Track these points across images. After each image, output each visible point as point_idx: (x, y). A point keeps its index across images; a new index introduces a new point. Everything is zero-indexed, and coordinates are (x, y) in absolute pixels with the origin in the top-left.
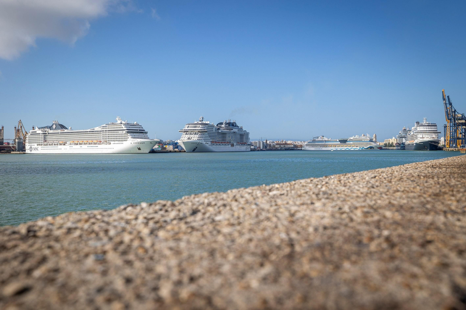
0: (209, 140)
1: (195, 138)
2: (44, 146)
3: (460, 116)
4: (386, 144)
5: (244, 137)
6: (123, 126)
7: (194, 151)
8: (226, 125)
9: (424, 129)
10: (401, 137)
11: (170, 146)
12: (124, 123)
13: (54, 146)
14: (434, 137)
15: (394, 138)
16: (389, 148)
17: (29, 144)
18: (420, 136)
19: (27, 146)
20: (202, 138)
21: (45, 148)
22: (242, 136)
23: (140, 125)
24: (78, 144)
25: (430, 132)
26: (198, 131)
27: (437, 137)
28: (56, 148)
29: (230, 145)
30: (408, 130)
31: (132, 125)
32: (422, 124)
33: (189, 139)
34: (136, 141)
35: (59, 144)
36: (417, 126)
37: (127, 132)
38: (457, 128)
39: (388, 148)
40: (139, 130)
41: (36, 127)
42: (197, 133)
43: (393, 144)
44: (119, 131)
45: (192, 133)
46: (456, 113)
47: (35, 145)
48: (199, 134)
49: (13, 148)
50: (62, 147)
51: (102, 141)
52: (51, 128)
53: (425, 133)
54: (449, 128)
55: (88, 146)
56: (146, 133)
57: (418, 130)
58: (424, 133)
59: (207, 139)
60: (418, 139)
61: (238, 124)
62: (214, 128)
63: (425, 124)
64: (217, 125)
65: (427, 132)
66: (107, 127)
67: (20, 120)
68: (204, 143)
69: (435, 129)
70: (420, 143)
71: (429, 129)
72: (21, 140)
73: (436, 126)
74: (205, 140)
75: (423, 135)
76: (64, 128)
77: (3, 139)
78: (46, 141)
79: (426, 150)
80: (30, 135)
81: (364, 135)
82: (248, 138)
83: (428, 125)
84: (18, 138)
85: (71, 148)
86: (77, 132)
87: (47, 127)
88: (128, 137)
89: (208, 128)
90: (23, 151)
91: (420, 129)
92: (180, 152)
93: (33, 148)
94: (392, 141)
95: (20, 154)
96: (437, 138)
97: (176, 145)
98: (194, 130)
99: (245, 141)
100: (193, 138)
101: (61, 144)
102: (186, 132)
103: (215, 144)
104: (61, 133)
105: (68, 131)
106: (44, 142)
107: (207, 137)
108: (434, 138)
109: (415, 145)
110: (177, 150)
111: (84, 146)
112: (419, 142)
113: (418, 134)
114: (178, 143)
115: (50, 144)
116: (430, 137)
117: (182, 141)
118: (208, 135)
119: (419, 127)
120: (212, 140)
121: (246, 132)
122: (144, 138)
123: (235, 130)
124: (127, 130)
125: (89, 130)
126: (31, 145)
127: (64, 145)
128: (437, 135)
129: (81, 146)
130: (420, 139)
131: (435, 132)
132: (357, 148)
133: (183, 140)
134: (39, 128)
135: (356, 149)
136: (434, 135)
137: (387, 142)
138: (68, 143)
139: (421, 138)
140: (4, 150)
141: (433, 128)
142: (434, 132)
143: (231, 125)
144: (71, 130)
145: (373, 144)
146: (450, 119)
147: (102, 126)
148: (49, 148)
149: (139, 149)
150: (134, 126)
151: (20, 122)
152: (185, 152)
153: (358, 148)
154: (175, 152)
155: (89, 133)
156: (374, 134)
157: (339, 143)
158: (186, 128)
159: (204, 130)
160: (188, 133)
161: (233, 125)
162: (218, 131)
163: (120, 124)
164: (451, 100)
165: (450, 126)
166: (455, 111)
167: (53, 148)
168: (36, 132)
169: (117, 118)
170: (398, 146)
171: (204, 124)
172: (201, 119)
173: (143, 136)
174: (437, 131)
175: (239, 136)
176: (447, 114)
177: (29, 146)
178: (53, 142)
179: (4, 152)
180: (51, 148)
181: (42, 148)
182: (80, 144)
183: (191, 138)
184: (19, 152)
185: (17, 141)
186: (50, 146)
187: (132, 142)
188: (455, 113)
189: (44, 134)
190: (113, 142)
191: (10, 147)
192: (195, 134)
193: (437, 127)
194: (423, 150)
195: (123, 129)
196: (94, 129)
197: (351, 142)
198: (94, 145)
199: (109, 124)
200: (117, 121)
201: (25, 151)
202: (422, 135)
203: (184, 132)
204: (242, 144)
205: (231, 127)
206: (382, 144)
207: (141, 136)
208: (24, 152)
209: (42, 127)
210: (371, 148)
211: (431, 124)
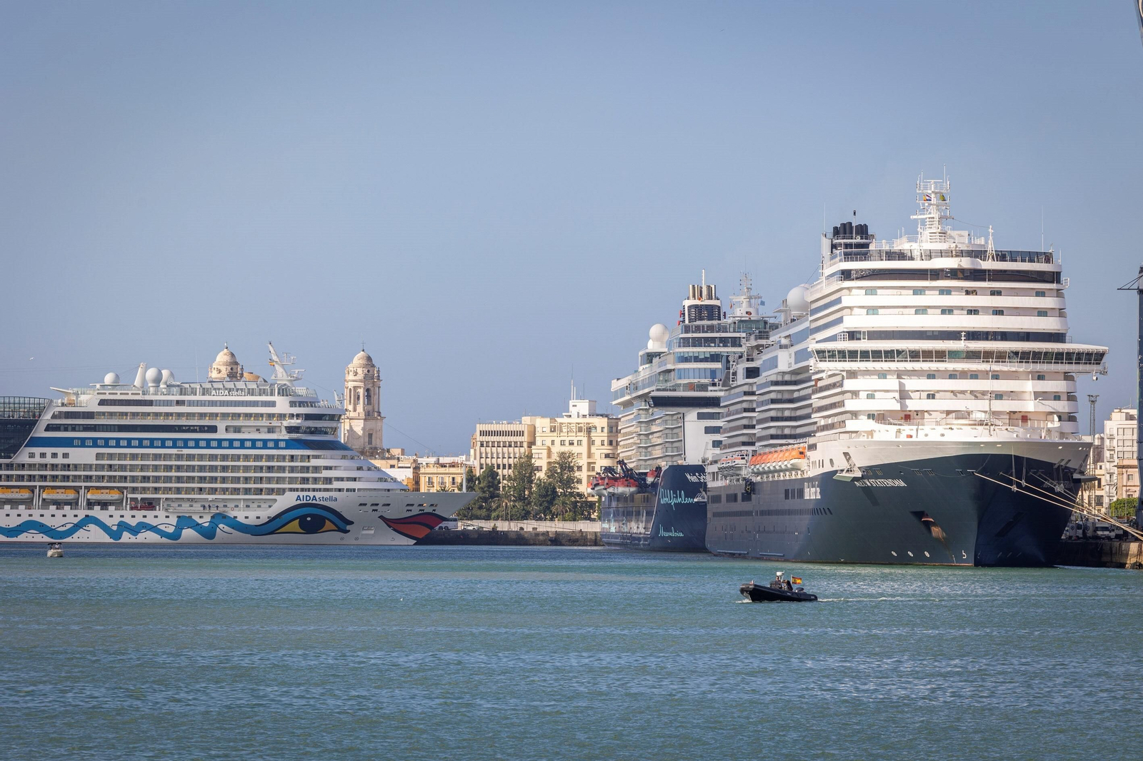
4: (491, 474)
9: (921, 310)
10: (660, 402)
14: (1030, 406)
16: (529, 526)
18: (873, 390)
25: (987, 356)
27: (1063, 406)
30: (740, 313)
32: (901, 256)
36: (846, 275)
39: (513, 526)
43: (569, 482)
53: (928, 355)
57: (850, 323)
58: (915, 355)
60: (851, 425)
63: (930, 255)
65: (954, 355)
69: (1042, 313)
70: (870, 471)
71: (973, 311)
73: (1054, 277)
75: (911, 384)
79: (940, 555)
81: (234, 363)
83: (966, 263)
91: (872, 310)
94: (557, 449)
96: (1055, 423)
108: (1025, 418)
109: (812, 494)
112: (862, 460)
113: (852, 374)
116: (978, 408)
119: (871, 291)
128: (1059, 386)
130: (871, 425)
131: (1037, 356)
132: (150, 517)
135: (135, 531)
136: (1029, 386)
137: (505, 459)
139: (880, 417)
142: (1024, 356)
153: (164, 519)
156: (358, 360)
170: (626, 510)
174: (1058, 337)
193: (1059, 294)
194: (903, 562)
197: (83, 443)
202: (892, 383)
210: (314, 519)
211: (1002, 257)
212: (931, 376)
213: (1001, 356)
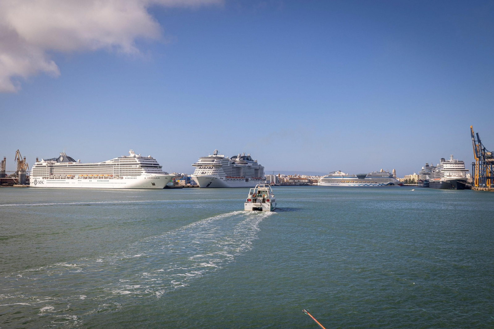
0: (224, 175)
1: (209, 173)
2: (50, 180)
3: (489, 154)
4: (407, 180)
5: (259, 172)
6: (137, 160)
7: (208, 186)
8: (240, 159)
9: (451, 166)
10: (424, 174)
11: (182, 180)
12: (138, 156)
13: (61, 180)
15: (415, 174)
16: (410, 185)
17: (33, 177)
18: (447, 174)
19: (32, 180)
20: (217, 172)
21: (51, 182)
22: (256, 170)
23: (154, 159)
24: (88, 178)
26: (213, 166)
27: (465, 175)
28: (63, 182)
29: (245, 180)
30: (431, 166)
31: (146, 159)
32: (449, 161)
33: (203, 173)
34: (150, 176)
35: (66, 178)
36: (444, 163)
37: (141, 166)
38: (486, 166)
39: (409, 185)
40: (154, 164)
41: (42, 159)
42: (211, 168)
43: (414, 181)
44: (132, 165)
45: (206, 168)
46: (486, 151)
47: (40, 179)
48: (214, 168)
49: (15, 181)
50: (70, 181)
51: (114, 176)
52: (57, 160)
53: (452, 170)
54: (478, 166)
55: (98, 180)
56: (160, 167)
57: (444, 168)
58: (451, 170)
59: (222, 173)
60: (445, 177)
61: (253, 158)
62: (229, 162)
63: (452, 161)
64: (231, 159)
65: (454, 170)
66: (120, 161)
67: (18, 150)
68: (219, 178)
69: (463, 166)
70: (447, 181)
71: (456, 166)
72: (24, 172)
73: (464, 163)
74: (220, 175)
75: (450, 173)
76: (72, 161)
77: (4, 171)
78: (52, 174)
79: (454, 188)
80: (35, 167)
81: (382, 170)
82: (262, 173)
83: (455, 162)
84: (21, 170)
85: (79, 182)
86: (87, 165)
87: (54, 159)
88: (142, 171)
89: (223, 162)
90: (26, 184)
91: (446, 166)
92: (193, 187)
93: (38, 181)
94: (413, 178)
95: (23, 187)
96: (464, 176)
97: (188, 180)
98: (208, 164)
99: (259, 176)
100: (207, 172)
101: (68, 178)
102: (200, 166)
103: (230, 179)
104: (69, 166)
105: (76, 164)
106: (50, 175)
107: (222, 172)
108: (461, 176)
109: (441, 183)
110: (189, 185)
111: (93, 180)
112: (446, 180)
113: (445, 172)
114: (192, 178)
115: (57, 177)
116: (457, 175)
117: (196, 176)
118: (223, 170)
119: (446, 165)
120: (226, 175)
121: (261, 167)
122: (158, 173)
123: (250, 164)
124: (141, 164)
125: (99, 163)
126: (36, 178)
127: (72, 178)
128: (465, 173)
129: (90, 180)
130: (447, 177)
131: (462, 170)
132: (376, 184)
133: (196, 174)
134: (45, 161)
135: (375, 185)
136: (462, 173)
137: (408, 179)
138: (76, 176)
139: (447, 176)
140: (6, 182)
141: (461, 166)
142: (461, 170)
143: (246, 159)
144: (80, 163)
145: (393, 181)
146: (479, 158)
147: (114, 159)
148: (55, 182)
149: (154, 184)
150: (148, 159)
151: (18, 152)
152: (198, 187)
153: (378, 184)
154: (188, 187)
155: (100, 167)
156: (394, 170)
157: (357, 178)
158: (200, 162)
159: (219, 164)
160: (202, 168)
161: (248, 159)
162: (233, 165)
163: (133, 157)
164: (480, 137)
165: (479, 165)
166: (485, 149)
167: (60, 182)
168: (42, 164)
169: (130, 152)
170: (420, 183)
171: (218, 158)
172: (216, 153)
173: (157, 171)
174: (464, 169)
175: (253, 171)
176: (476, 151)
177: (34, 180)
178: (61, 175)
179: (5, 185)
180: (58, 182)
181: (48, 182)
182: (90, 178)
183: (205, 172)
184: (22, 186)
185: (20, 173)
186: (56, 180)
187: (147, 177)
188: (484, 151)
189: (50, 166)
190: (126, 177)
191: (12, 180)
192: (210, 169)
193: (464, 165)
194: (450, 189)
195: (136, 163)
196: (105, 163)
197: (370, 177)
198: (105, 180)
199: (121, 158)
200: (130, 155)
201: (29, 184)
202: (448, 173)
203: (197, 166)
204: (257, 179)
205: (246, 161)
206: (402, 180)
207: (156, 171)
208: (28, 186)
209: (48, 159)
210: (391, 184)
211: (458, 161)
212: (452, 172)
213: (459, 170)
